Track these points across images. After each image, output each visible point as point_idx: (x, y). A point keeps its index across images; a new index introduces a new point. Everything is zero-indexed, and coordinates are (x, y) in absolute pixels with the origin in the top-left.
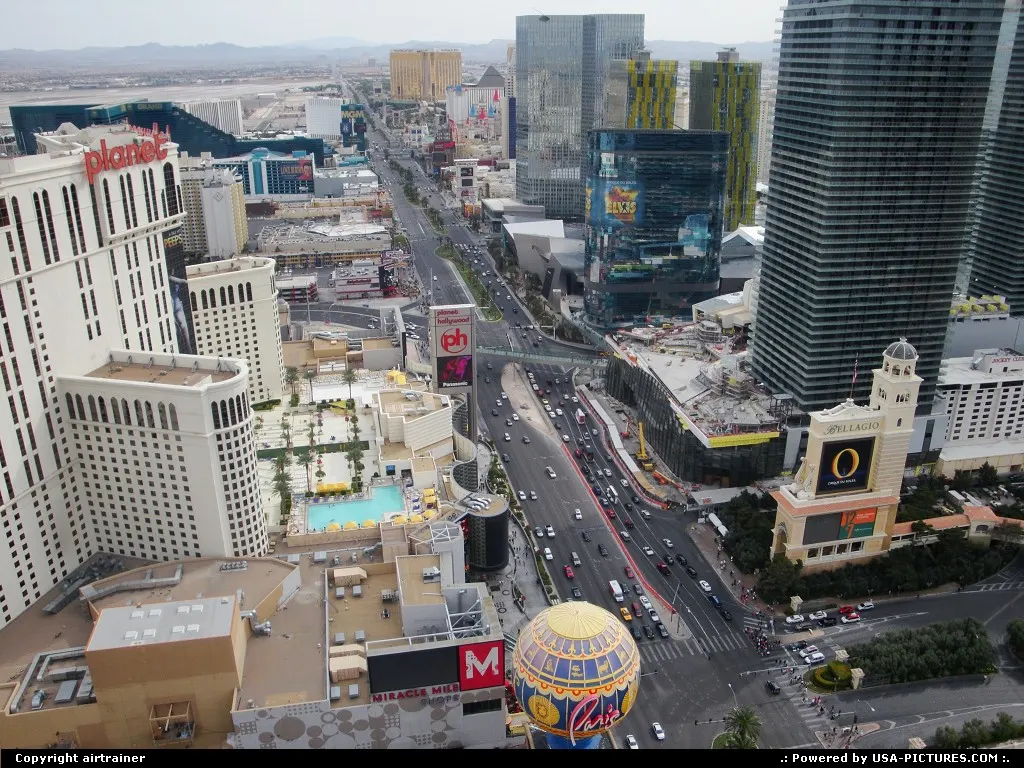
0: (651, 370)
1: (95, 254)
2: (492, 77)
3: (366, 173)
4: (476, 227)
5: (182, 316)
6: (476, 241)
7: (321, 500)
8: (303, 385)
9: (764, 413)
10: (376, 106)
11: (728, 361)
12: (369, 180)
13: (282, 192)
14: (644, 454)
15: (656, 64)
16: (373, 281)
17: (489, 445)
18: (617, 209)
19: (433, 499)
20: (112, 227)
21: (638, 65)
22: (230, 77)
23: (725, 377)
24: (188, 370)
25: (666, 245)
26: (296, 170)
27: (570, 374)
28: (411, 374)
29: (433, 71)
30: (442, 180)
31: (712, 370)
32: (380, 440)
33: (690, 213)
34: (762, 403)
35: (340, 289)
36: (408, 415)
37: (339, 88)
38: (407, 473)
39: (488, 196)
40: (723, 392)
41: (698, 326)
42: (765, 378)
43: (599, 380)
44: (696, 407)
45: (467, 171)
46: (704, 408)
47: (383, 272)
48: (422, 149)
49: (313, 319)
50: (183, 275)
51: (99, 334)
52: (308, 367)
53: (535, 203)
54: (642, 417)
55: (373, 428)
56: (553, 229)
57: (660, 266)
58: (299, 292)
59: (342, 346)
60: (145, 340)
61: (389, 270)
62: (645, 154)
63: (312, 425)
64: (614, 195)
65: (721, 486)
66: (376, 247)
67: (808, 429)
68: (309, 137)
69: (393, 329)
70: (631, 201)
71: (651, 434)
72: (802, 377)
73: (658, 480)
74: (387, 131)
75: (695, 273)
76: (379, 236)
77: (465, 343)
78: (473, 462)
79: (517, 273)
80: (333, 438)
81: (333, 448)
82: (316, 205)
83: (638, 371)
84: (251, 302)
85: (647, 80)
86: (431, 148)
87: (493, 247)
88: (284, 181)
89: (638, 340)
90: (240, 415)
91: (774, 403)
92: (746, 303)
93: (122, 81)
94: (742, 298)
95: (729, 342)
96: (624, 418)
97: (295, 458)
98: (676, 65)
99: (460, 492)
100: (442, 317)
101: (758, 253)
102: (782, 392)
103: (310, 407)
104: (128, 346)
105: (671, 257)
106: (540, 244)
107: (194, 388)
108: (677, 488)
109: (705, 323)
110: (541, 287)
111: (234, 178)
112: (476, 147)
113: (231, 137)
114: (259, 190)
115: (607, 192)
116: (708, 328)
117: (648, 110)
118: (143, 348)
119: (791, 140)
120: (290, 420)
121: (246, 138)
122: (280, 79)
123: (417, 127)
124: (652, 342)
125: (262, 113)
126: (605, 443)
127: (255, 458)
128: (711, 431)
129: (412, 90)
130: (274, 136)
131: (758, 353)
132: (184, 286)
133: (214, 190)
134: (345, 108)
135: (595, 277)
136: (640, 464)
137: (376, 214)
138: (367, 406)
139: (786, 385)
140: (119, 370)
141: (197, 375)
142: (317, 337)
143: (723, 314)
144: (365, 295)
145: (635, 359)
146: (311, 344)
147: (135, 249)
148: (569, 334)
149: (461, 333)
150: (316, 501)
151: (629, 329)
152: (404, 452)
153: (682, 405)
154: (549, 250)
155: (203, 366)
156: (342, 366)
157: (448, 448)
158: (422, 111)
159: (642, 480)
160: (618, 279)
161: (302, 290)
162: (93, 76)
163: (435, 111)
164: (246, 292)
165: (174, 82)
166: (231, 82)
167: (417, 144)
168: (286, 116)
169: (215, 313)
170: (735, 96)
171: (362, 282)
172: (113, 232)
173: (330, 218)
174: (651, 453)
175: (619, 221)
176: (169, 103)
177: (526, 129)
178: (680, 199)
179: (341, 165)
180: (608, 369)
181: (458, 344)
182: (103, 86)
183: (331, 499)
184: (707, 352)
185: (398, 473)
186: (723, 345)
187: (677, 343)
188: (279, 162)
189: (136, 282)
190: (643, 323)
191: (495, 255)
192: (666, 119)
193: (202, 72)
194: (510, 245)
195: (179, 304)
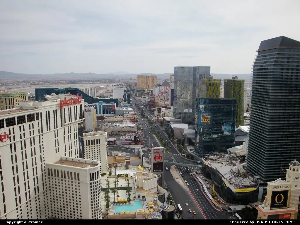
0: (216, 168)
1: (60, 129)
2: (166, 83)
3: (130, 109)
4: (162, 125)
5: (81, 147)
6: (162, 129)
7: (118, 204)
8: (113, 169)
9: (251, 182)
10: (133, 91)
11: (239, 166)
12: (131, 111)
13: (106, 114)
14: (214, 194)
15: (214, 80)
16: (132, 140)
17: (167, 190)
18: (205, 121)
19: (152, 205)
20: (65, 121)
21: (209, 80)
22: (92, 82)
23: (239, 171)
24: (83, 163)
25: (219, 131)
26: (110, 107)
27: (191, 169)
28: (144, 167)
29: (149, 81)
30: (152, 112)
31: (234, 169)
32: (136, 187)
33: (226, 122)
34: (251, 179)
35: (123, 142)
36: (145, 180)
37: (122, 85)
38: (144, 197)
39: (165, 117)
40: (238, 175)
41: (229, 155)
42: (251, 171)
43: (199, 171)
44: (230, 180)
45: (159, 109)
46: (233, 180)
47: (135, 137)
48: (146, 103)
49: (115, 150)
50: (82, 136)
51: (59, 151)
52: (114, 164)
53: (179, 119)
54: (213, 183)
55: (134, 183)
56: (185, 126)
57: (216, 137)
58: (111, 142)
59: (124, 158)
60: (71, 154)
61: (137, 137)
62: (212, 105)
63: (116, 181)
64: (204, 117)
65: (239, 204)
66: (133, 130)
67: (267, 187)
68: (114, 99)
69: (139, 154)
70: (209, 118)
71: (216, 188)
72: (263, 171)
73: (219, 202)
74: (136, 98)
75: (227, 140)
76: (134, 127)
77: (161, 159)
78: (163, 195)
79: (174, 139)
80: (122, 186)
81: (122, 188)
82: (116, 118)
83: (212, 168)
84: (100, 145)
85: (212, 85)
86: (148, 102)
87: (167, 131)
88: (107, 110)
89: (211, 159)
90: (98, 177)
91: (254, 179)
92: (243, 149)
93: (63, 82)
94: (242, 147)
95: (239, 160)
96: (207, 183)
97: (111, 191)
98: (220, 80)
99: (160, 204)
100: (155, 151)
101: (248, 134)
102: (257, 176)
103: (115, 176)
104: (66, 156)
105: (220, 135)
106: (181, 131)
107: (85, 168)
108: (225, 205)
109: (231, 154)
110: (181, 143)
111: (94, 109)
112: (161, 103)
113: (93, 98)
114: (100, 113)
115: (202, 116)
116: (232, 156)
117: (212, 93)
118: (70, 156)
119: (257, 101)
120: (109, 179)
121: (96, 98)
122: (106, 83)
123: (144, 97)
124: (216, 160)
125: (101, 92)
126: (202, 190)
127: (100, 190)
128: (235, 187)
129: (143, 86)
130: (104, 98)
131: (248, 164)
132: (82, 139)
133: (88, 112)
134: (124, 91)
135: (198, 141)
136: (213, 197)
137: (133, 121)
138: (132, 176)
139: (258, 174)
140: (63, 162)
141: (85, 165)
142: (117, 155)
143: (237, 152)
144: (130, 144)
145: (210, 165)
146: (115, 157)
147: (70, 128)
148: (190, 157)
149: (160, 156)
150: (117, 204)
151: (209, 156)
152: (143, 191)
153: (226, 179)
154: (184, 132)
155: (87, 162)
156: (124, 164)
157: (156, 190)
158: (146, 92)
159: (214, 202)
160: (204, 141)
161: (112, 142)
162: (56, 81)
163: (149, 92)
164: (99, 141)
165: (77, 83)
166: (92, 83)
167: (144, 101)
168: (107, 93)
169: (89, 147)
170: (237, 89)
171: (129, 140)
172: (65, 123)
173: (120, 121)
174: (216, 193)
175: (205, 124)
176: (77, 88)
177: (177, 98)
178: (223, 118)
179: (123, 107)
180: (203, 167)
181: (159, 159)
182: (58, 83)
183: (121, 204)
184: (232, 163)
185: (141, 197)
186: (237, 161)
187: (223, 160)
188: (106, 105)
189: (70, 138)
190: (212, 154)
191: (167, 133)
192: (218, 95)
193: (85, 80)
194: (172, 131)
195: (81, 144)
